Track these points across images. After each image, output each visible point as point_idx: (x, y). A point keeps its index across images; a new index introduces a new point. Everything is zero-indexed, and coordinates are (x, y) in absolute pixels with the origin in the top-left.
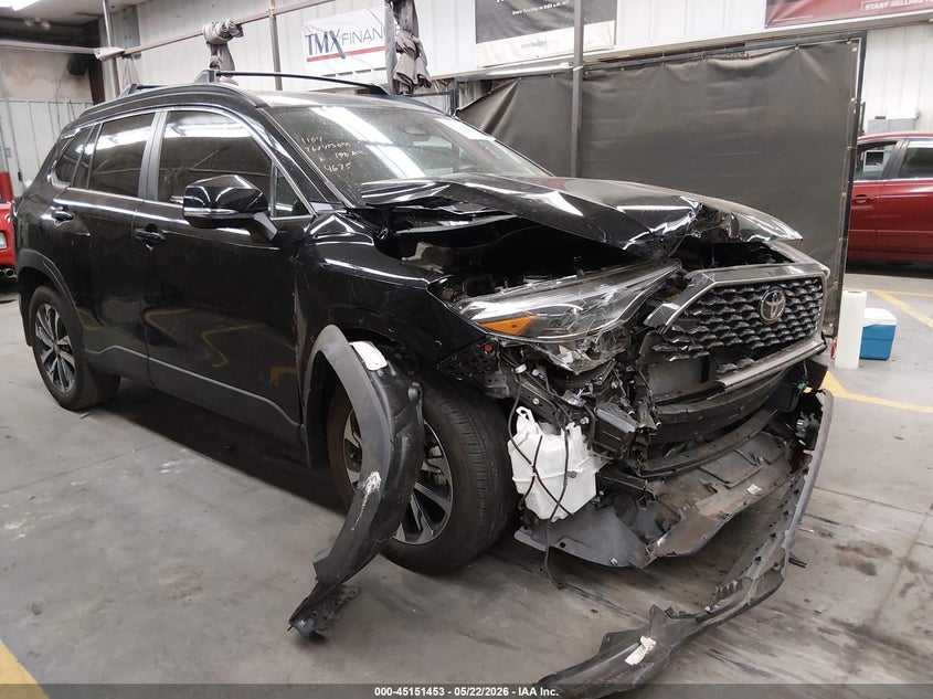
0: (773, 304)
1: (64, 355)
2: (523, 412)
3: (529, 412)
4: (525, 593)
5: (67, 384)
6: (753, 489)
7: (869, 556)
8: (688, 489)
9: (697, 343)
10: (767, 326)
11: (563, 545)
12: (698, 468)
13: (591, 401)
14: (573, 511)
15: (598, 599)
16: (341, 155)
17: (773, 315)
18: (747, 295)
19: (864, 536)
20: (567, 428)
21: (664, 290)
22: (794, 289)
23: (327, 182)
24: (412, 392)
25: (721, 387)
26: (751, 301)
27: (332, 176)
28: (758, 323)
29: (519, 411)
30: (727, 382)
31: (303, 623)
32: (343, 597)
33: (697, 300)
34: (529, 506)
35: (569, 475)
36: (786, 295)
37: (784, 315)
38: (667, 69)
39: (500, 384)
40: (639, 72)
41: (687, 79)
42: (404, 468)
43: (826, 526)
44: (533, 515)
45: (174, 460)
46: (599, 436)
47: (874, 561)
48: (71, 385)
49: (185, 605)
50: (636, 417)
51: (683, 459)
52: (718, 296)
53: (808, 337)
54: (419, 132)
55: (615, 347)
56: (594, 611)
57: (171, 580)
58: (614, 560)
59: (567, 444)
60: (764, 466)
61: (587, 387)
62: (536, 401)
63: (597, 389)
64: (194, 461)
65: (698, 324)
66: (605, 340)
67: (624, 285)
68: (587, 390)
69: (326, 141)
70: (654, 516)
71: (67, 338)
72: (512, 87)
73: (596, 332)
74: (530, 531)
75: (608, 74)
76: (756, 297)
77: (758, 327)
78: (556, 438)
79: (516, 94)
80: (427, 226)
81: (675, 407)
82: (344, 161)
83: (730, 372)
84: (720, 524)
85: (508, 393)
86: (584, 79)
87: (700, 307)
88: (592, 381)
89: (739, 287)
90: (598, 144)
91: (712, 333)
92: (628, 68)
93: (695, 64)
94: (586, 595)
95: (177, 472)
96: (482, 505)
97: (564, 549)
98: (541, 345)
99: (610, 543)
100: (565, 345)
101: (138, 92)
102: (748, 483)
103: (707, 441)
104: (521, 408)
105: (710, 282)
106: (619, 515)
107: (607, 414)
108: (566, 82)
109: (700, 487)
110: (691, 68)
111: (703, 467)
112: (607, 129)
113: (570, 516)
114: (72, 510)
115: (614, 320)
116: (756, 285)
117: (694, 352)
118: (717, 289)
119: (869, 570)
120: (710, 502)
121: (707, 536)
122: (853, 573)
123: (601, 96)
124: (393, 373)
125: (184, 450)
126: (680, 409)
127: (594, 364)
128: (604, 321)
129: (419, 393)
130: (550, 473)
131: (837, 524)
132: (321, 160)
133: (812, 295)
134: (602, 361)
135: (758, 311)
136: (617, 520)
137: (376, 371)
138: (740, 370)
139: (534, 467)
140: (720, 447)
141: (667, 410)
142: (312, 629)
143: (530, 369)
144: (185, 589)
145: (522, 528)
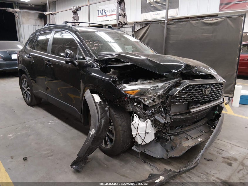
0: (207, 90)
1: (28, 92)
2: (135, 115)
3: (137, 115)
4: (135, 163)
5: (29, 99)
6: (200, 140)
7: (231, 161)
8: (181, 138)
9: (184, 100)
10: (205, 96)
11: (145, 151)
12: (185, 133)
13: (153, 114)
14: (147, 142)
15: (154, 167)
16: (96, 45)
17: (207, 93)
18: (199, 87)
19: (231, 155)
20: (147, 120)
21: (175, 85)
22: (214, 86)
23: (91, 52)
24: (106, 109)
25: (190, 112)
26: (200, 89)
27: (92, 50)
28: (202, 95)
29: (134, 115)
30: (192, 111)
31: (74, 167)
32: (87, 161)
33: (184, 88)
34: (136, 140)
35: (146, 133)
36: (211, 88)
37: (210, 93)
38: (190, 23)
39: (130, 108)
40: (182, 23)
41: (196, 25)
42: (102, 128)
43: (220, 151)
44: (137, 143)
45: (53, 121)
46: (155, 123)
47: (232, 162)
48: (30, 99)
49: (48, 159)
50: (165, 119)
51: (180, 130)
52: (190, 87)
53: (218, 99)
54: (118, 39)
55: (161, 100)
56: (152, 170)
57: (46, 152)
58: (158, 156)
59: (146, 125)
60: (204, 133)
61: (153, 110)
62: (139, 113)
63: (155, 111)
64: (57, 121)
65: (184, 95)
66: (158, 98)
67: (164, 83)
68: (152, 111)
69: (92, 41)
70: (171, 145)
71: (29, 87)
72: (148, 26)
73: (155, 95)
74: (136, 147)
75: (175, 23)
76: (201, 88)
77: (202, 96)
78: (144, 123)
79: (150, 28)
80: (116, 64)
81: (177, 116)
82: (96, 46)
83: (194, 108)
84: (188, 149)
85: (132, 110)
86: (168, 24)
87: (185, 90)
88: (154, 109)
89: (196, 85)
90: (171, 42)
91: (188, 97)
92: (180, 22)
93: (198, 21)
94: (151, 165)
95: (53, 124)
96: (122, 139)
97: (145, 152)
98: (140, 98)
99: (158, 152)
100: (146, 98)
101: (49, 26)
102: (198, 138)
103: (189, 125)
104: (135, 114)
105: (188, 83)
106: (161, 144)
107: (158, 117)
108: (163, 25)
109: (184, 138)
110: (197, 22)
111: (186, 133)
112: (173, 38)
113: (147, 144)
114: (25, 132)
115: (161, 92)
116: (202, 85)
117: (183, 102)
118: (190, 85)
119: (230, 164)
120: (186, 142)
121: (183, 152)
122: (225, 165)
123: (172, 29)
124: (102, 103)
125: (55, 118)
126: (179, 117)
127: (154, 104)
128: (157, 93)
129: (108, 109)
130: (141, 132)
131: (224, 151)
132: (90, 46)
133: (219, 88)
134: (157, 103)
135: (202, 92)
136: (160, 145)
137: (98, 102)
138: (197, 107)
139: (137, 130)
140: (191, 127)
141: (175, 117)
142: (76, 168)
143: (138, 104)
144: (49, 155)
145: (134, 146)
